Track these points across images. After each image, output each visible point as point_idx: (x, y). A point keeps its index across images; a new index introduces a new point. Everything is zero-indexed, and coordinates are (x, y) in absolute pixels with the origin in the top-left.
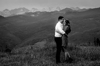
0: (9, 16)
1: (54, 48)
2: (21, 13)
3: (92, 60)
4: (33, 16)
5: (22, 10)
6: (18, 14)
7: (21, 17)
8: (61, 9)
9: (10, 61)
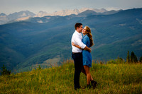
0: (6, 23)
1: (70, 67)
2: (24, 18)
3: (125, 83)
4: (41, 22)
5: (24, 14)
6: (19, 20)
7: (24, 24)
8: (81, 12)
9: (9, 88)
